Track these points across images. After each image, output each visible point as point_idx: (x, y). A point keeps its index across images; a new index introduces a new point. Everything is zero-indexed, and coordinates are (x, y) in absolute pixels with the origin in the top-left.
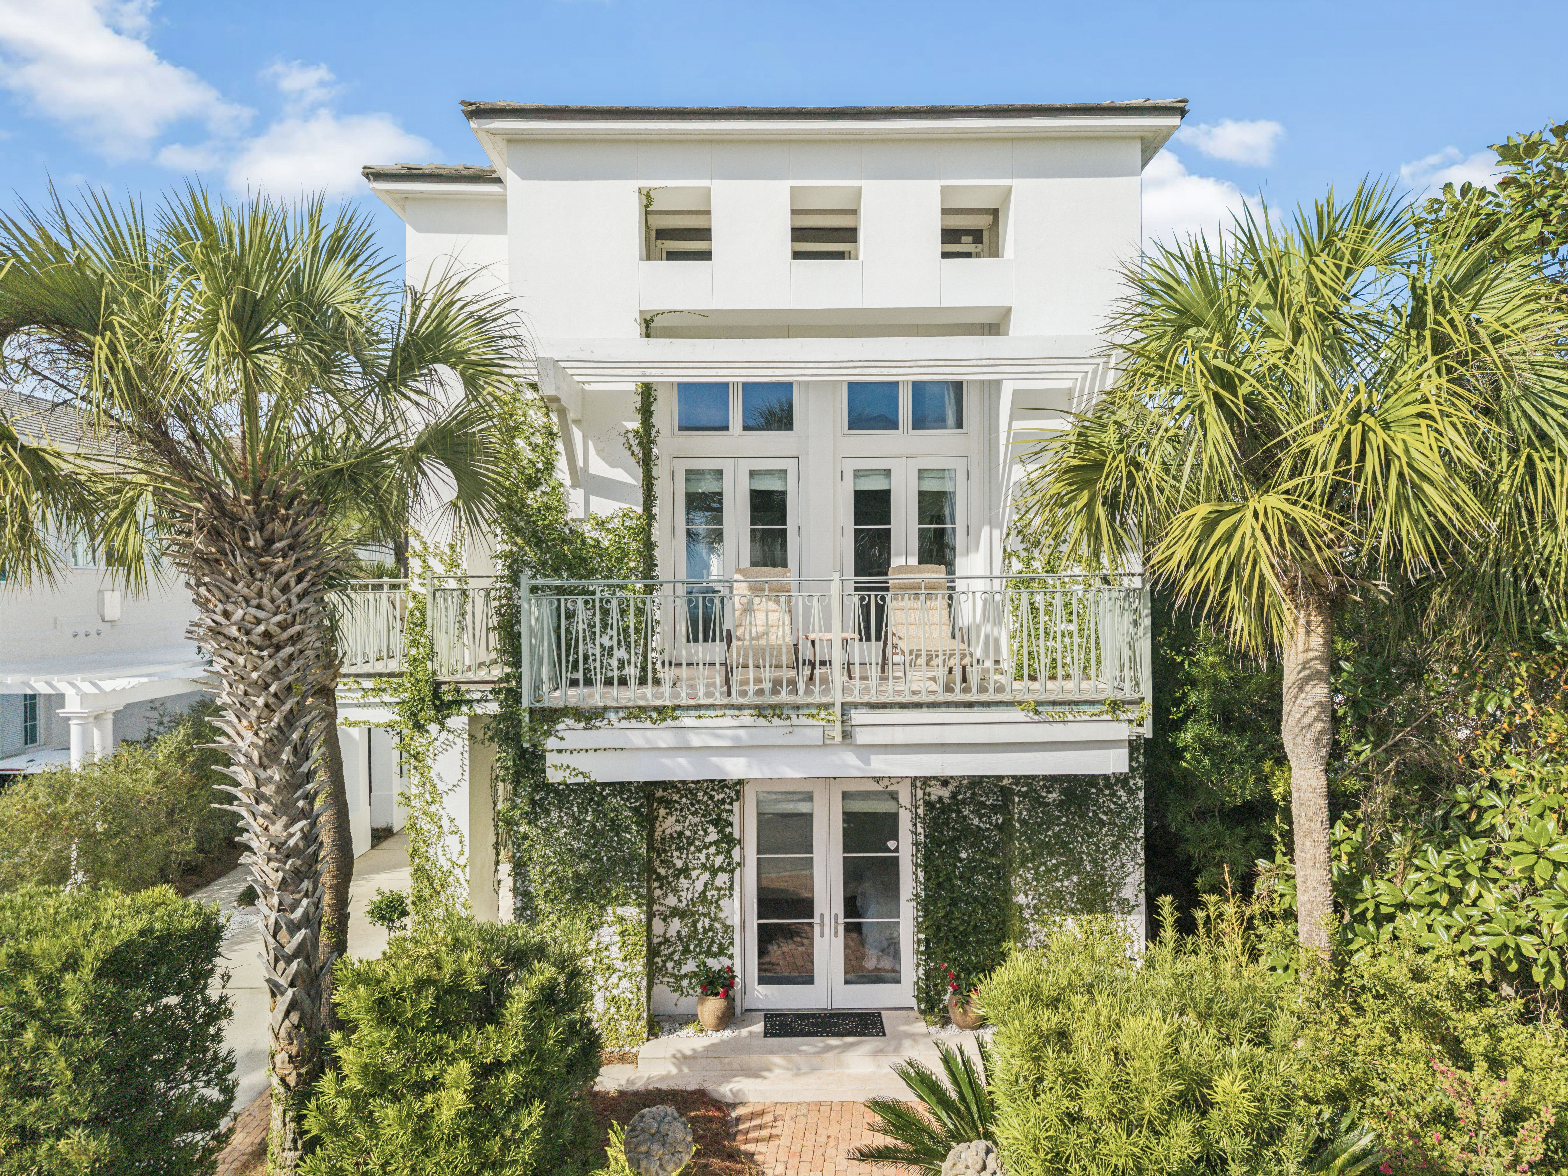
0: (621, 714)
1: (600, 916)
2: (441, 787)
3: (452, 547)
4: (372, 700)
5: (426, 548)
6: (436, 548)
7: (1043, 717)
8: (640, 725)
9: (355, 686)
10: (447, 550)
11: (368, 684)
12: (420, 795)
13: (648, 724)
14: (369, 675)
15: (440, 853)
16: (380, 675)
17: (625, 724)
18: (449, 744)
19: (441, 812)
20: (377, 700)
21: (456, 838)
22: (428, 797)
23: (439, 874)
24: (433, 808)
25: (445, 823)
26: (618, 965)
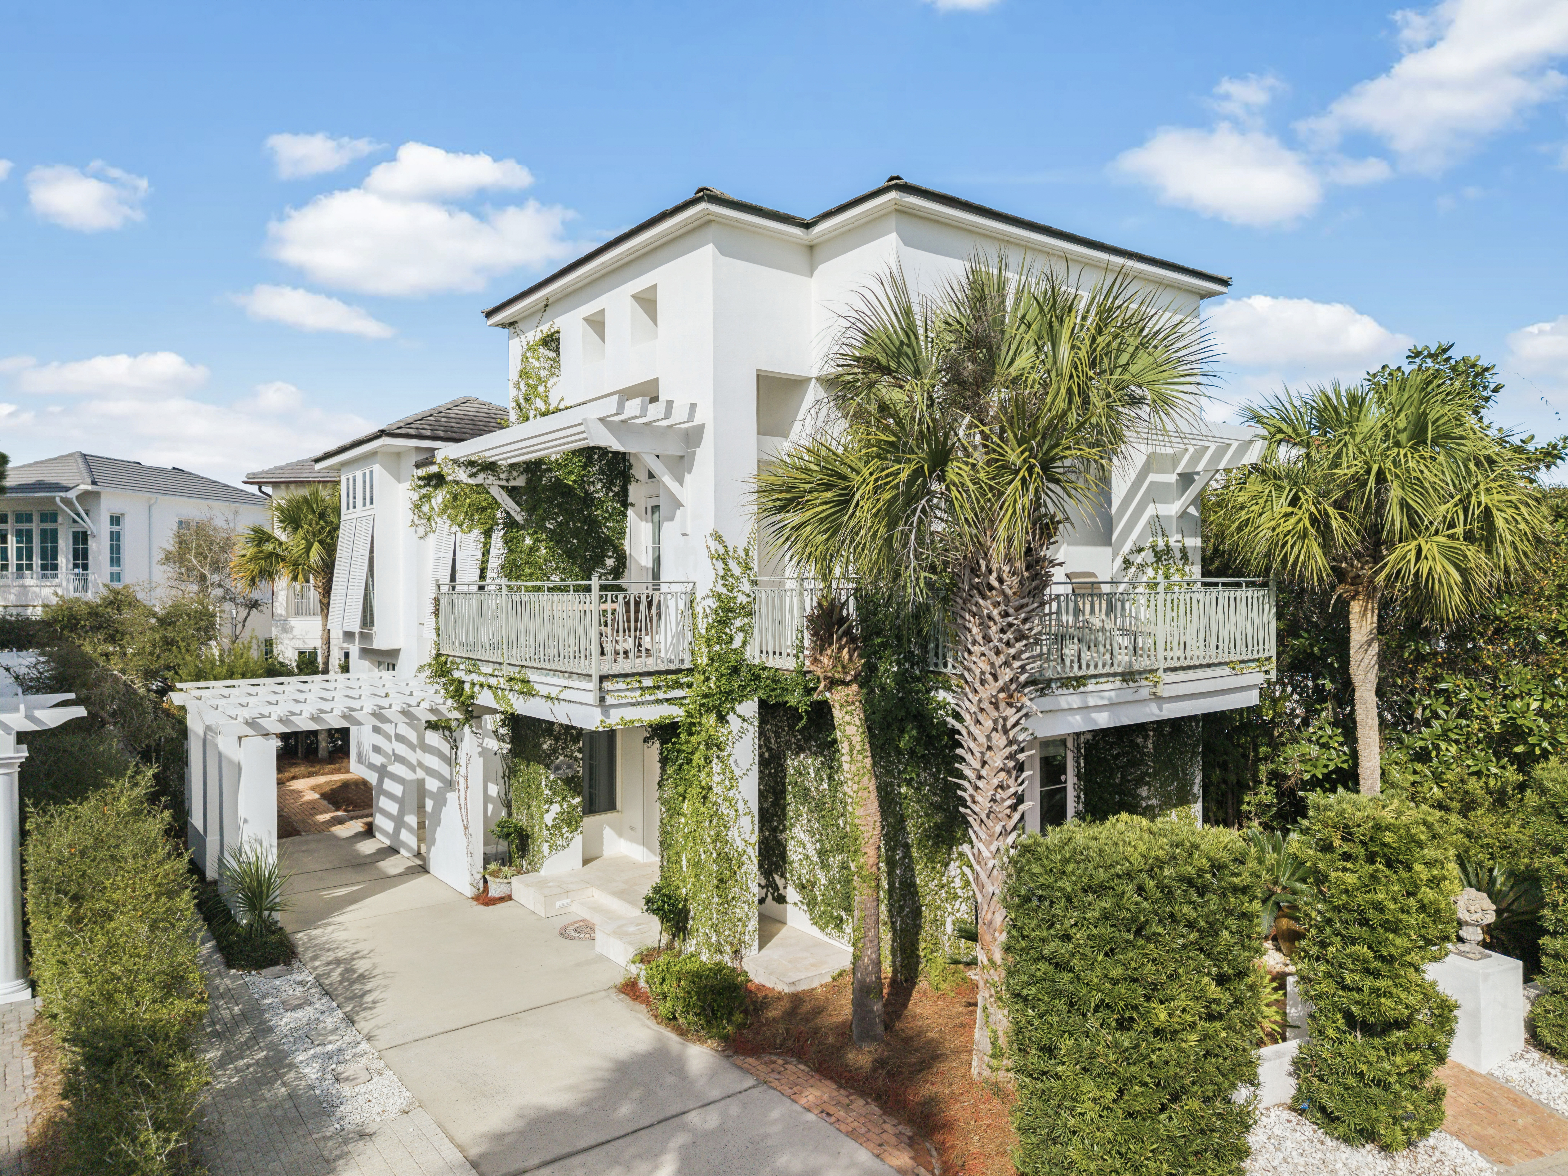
0: (1059, 684)
1: (949, 855)
2: (738, 772)
3: (747, 551)
4: (648, 698)
5: (727, 552)
6: (735, 552)
7: (1236, 672)
8: (1067, 692)
9: (637, 685)
10: (743, 554)
11: (648, 682)
12: (722, 782)
13: (1071, 690)
14: (649, 674)
15: (736, 834)
16: (659, 673)
17: (1060, 691)
18: (742, 732)
19: (738, 796)
20: (653, 698)
21: (749, 818)
22: (727, 782)
23: (736, 855)
24: (731, 793)
25: (741, 806)
26: (960, 892)
